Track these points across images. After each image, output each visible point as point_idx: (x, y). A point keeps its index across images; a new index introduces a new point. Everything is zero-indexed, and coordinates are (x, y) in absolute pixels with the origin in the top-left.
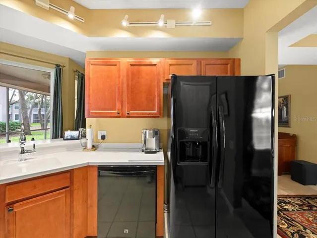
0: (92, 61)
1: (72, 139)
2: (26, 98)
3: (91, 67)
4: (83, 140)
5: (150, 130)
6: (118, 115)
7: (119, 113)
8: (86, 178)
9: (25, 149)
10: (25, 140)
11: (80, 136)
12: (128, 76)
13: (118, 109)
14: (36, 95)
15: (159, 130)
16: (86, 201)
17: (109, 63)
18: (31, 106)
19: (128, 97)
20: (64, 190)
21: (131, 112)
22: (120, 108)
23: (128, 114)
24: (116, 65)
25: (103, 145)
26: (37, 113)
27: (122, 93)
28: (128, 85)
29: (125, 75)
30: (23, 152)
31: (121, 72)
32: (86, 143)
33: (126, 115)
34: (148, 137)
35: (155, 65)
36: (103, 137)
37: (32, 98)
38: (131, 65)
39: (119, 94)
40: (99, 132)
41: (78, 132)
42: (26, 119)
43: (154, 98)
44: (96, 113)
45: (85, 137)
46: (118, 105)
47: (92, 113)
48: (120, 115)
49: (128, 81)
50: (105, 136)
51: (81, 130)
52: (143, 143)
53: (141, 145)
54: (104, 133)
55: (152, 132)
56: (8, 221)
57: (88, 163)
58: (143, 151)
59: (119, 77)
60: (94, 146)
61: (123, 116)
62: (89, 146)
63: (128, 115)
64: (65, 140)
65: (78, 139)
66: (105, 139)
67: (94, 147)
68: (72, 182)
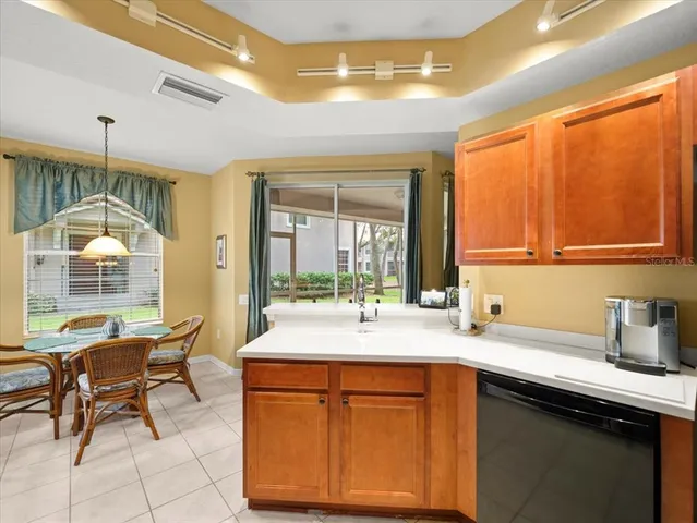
0: (470, 145)
1: (434, 306)
2: (378, 235)
3: (467, 157)
4: (453, 311)
5: (635, 299)
6: (530, 257)
7: (531, 253)
8: (453, 389)
9: (366, 315)
10: (363, 300)
11: (449, 302)
12: (556, 155)
13: (529, 244)
14: (391, 230)
15: (677, 303)
16: (455, 437)
17: (504, 139)
18: (384, 248)
19: (557, 212)
20: (413, 399)
21: (566, 248)
22: (535, 239)
23: (559, 253)
24: (523, 138)
25: (495, 326)
26: (392, 259)
27: (541, 201)
28: (557, 179)
29: (549, 153)
30: (363, 319)
31: (538, 151)
32: (457, 318)
33: (553, 256)
34: (626, 320)
35: (656, 98)
36: (496, 309)
37: (385, 234)
38: (567, 125)
39: (531, 205)
40: (486, 297)
41: (444, 294)
42: (377, 269)
43: (654, 203)
44: (476, 255)
45: (458, 305)
46: (529, 233)
47: (470, 255)
48: (536, 256)
49: (556, 168)
50: (499, 306)
51: (449, 289)
52: (612, 336)
53: (602, 342)
54: (498, 299)
55: (644, 306)
56: (343, 418)
57: (458, 359)
58: (609, 359)
59: (531, 165)
60: (474, 327)
61: (543, 261)
62: (465, 323)
63: (559, 257)
64: (421, 307)
65: (443, 306)
66: (499, 313)
67: (476, 329)
68: (427, 388)
